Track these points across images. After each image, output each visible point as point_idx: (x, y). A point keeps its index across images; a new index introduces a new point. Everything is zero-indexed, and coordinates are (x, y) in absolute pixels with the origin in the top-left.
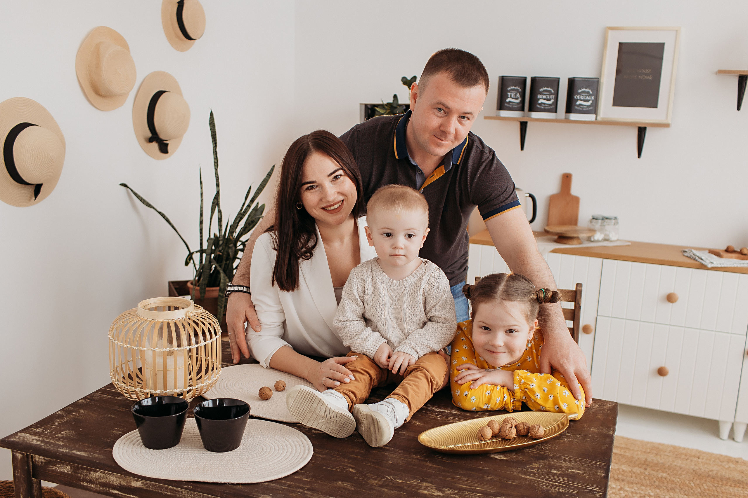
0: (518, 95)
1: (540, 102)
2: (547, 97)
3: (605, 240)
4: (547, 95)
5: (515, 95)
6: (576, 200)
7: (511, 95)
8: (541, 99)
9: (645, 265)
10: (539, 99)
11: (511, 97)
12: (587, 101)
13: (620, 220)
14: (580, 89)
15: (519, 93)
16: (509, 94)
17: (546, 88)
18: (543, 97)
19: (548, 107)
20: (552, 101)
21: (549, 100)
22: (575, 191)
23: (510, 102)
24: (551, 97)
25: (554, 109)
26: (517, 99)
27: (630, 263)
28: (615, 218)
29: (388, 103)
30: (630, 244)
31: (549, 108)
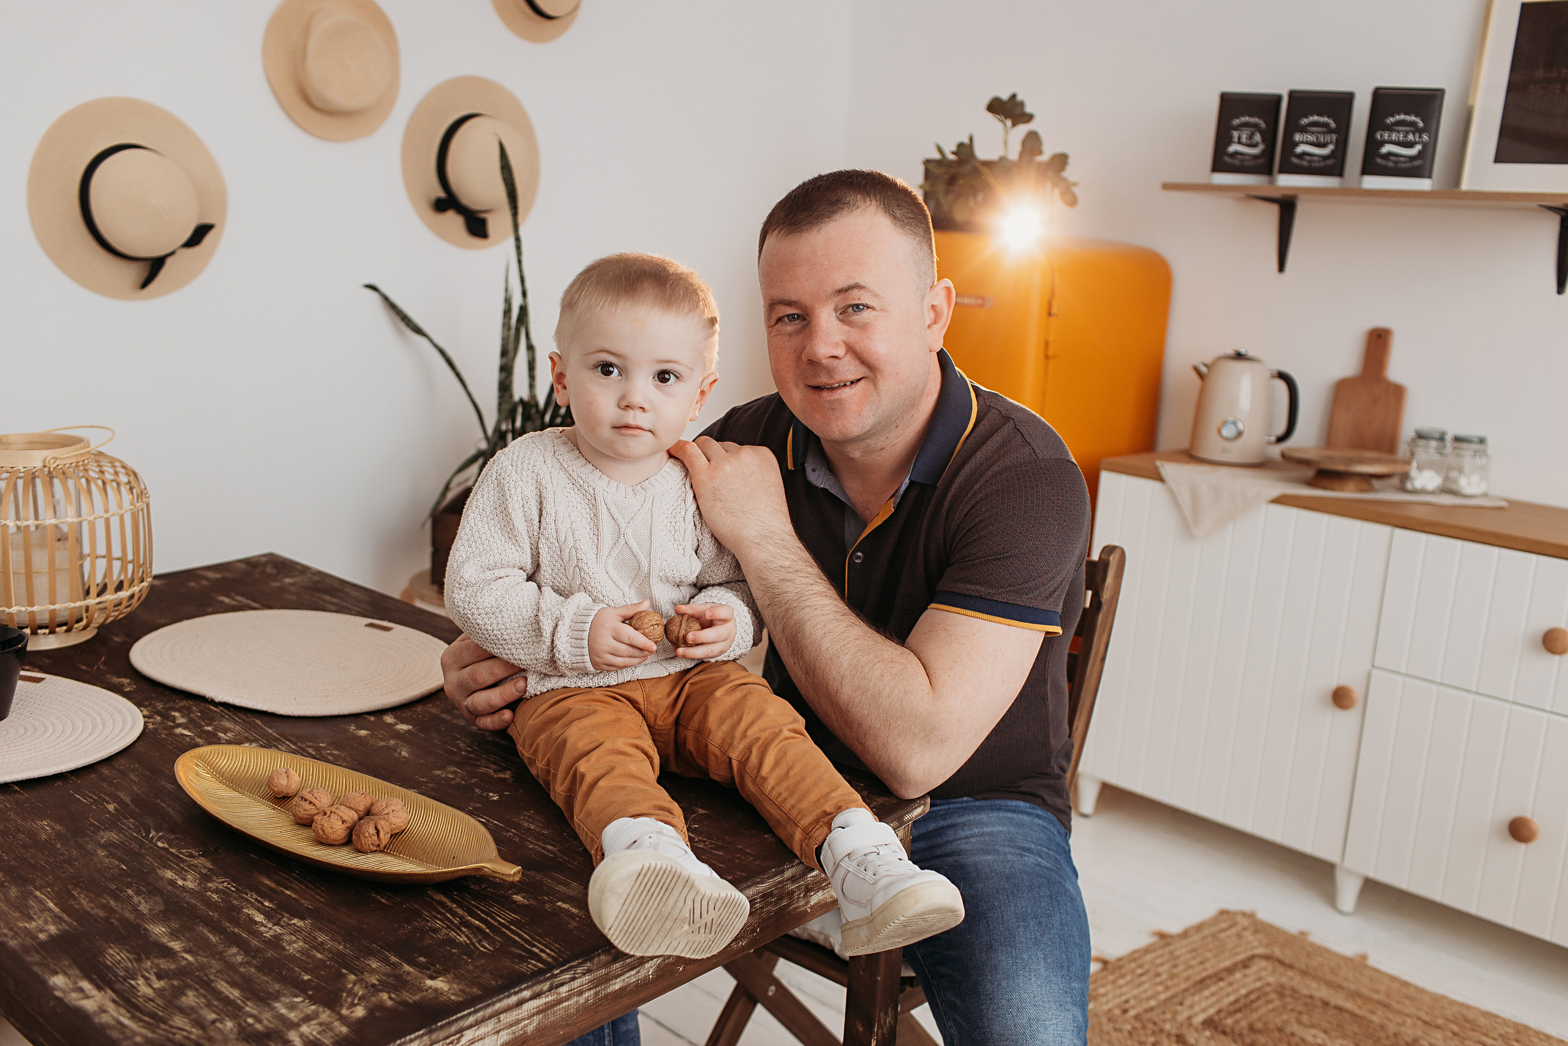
0: (1258, 138)
1: (1300, 149)
2: (1317, 139)
3: (1445, 490)
4: (1319, 133)
5: (1250, 137)
6: (1397, 393)
7: (1239, 138)
8: (1303, 142)
9: (1496, 550)
10: (1297, 144)
11: (1240, 142)
12: (1410, 145)
14: (1392, 116)
15: (1262, 133)
16: (1235, 134)
17: (1315, 118)
18: (1307, 137)
19: (1318, 161)
20: (1331, 147)
21: (1323, 145)
22: (1396, 370)
23: (1236, 153)
24: (1328, 138)
25: (1334, 166)
26: (1255, 145)
27: (1459, 543)
28: (1482, 441)
30: (1504, 504)
31: (1323, 164)
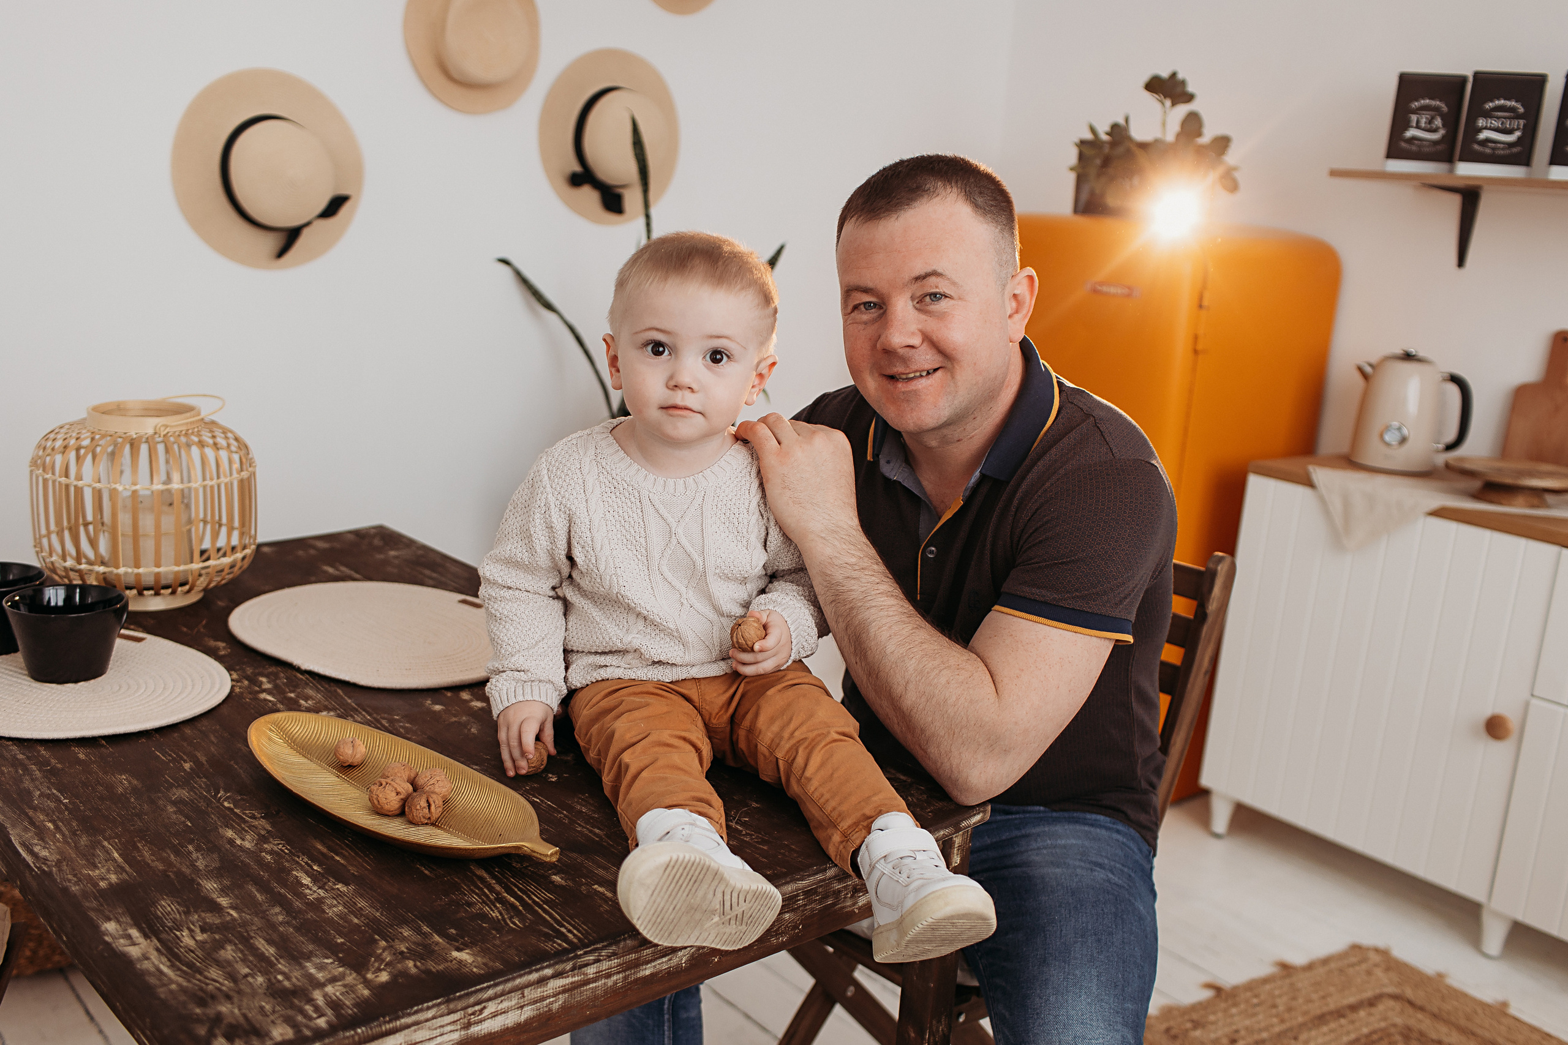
0: (1438, 122)
1: (1483, 136)
2: (1503, 124)
4: (1505, 118)
5: (1430, 122)
7: (1418, 122)
8: (1486, 128)
10: (1480, 130)
11: (1418, 127)
15: (1444, 117)
16: (1414, 118)
17: (1502, 102)
18: (1491, 123)
19: (1503, 149)
20: (1518, 134)
21: (1508, 132)
23: (1414, 138)
24: (1515, 124)
25: (1521, 154)
31: (1508, 152)
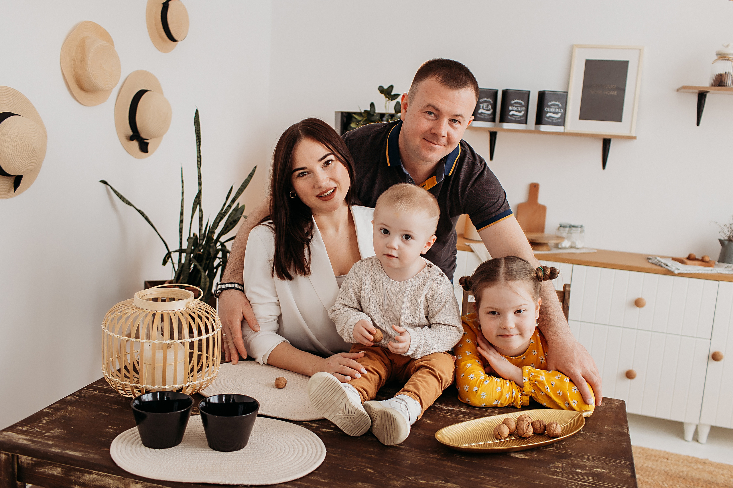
0: (490, 107)
1: (511, 113)
2: (518, 109)
3: (572, 247)
4: (518, 107)
5: (487, 107)
6: (543, 209)
7: (483, 106)
8: (512, 110)
9: (614, 270)
10: (510, 111)
11: (483, 109)
12: (557, 113)
13: (585, 228)
14: (551, 102)
15: (491, 105)
16: (481, 105)
17: (517, 101)
18: (514, 108)
19: (518, 118)
20: (523, 112)
21: (520, 112)
22: (542, 200)
23: (482, 113)
24: (522, 109)
25: (524, 120)
27: (600, 269)
28: (581, 227)
29: (365, 111)
30: (596, 251)
31: (520, 119)
